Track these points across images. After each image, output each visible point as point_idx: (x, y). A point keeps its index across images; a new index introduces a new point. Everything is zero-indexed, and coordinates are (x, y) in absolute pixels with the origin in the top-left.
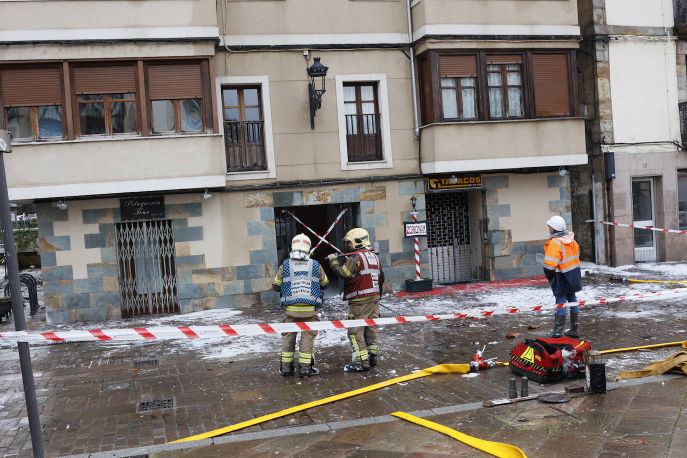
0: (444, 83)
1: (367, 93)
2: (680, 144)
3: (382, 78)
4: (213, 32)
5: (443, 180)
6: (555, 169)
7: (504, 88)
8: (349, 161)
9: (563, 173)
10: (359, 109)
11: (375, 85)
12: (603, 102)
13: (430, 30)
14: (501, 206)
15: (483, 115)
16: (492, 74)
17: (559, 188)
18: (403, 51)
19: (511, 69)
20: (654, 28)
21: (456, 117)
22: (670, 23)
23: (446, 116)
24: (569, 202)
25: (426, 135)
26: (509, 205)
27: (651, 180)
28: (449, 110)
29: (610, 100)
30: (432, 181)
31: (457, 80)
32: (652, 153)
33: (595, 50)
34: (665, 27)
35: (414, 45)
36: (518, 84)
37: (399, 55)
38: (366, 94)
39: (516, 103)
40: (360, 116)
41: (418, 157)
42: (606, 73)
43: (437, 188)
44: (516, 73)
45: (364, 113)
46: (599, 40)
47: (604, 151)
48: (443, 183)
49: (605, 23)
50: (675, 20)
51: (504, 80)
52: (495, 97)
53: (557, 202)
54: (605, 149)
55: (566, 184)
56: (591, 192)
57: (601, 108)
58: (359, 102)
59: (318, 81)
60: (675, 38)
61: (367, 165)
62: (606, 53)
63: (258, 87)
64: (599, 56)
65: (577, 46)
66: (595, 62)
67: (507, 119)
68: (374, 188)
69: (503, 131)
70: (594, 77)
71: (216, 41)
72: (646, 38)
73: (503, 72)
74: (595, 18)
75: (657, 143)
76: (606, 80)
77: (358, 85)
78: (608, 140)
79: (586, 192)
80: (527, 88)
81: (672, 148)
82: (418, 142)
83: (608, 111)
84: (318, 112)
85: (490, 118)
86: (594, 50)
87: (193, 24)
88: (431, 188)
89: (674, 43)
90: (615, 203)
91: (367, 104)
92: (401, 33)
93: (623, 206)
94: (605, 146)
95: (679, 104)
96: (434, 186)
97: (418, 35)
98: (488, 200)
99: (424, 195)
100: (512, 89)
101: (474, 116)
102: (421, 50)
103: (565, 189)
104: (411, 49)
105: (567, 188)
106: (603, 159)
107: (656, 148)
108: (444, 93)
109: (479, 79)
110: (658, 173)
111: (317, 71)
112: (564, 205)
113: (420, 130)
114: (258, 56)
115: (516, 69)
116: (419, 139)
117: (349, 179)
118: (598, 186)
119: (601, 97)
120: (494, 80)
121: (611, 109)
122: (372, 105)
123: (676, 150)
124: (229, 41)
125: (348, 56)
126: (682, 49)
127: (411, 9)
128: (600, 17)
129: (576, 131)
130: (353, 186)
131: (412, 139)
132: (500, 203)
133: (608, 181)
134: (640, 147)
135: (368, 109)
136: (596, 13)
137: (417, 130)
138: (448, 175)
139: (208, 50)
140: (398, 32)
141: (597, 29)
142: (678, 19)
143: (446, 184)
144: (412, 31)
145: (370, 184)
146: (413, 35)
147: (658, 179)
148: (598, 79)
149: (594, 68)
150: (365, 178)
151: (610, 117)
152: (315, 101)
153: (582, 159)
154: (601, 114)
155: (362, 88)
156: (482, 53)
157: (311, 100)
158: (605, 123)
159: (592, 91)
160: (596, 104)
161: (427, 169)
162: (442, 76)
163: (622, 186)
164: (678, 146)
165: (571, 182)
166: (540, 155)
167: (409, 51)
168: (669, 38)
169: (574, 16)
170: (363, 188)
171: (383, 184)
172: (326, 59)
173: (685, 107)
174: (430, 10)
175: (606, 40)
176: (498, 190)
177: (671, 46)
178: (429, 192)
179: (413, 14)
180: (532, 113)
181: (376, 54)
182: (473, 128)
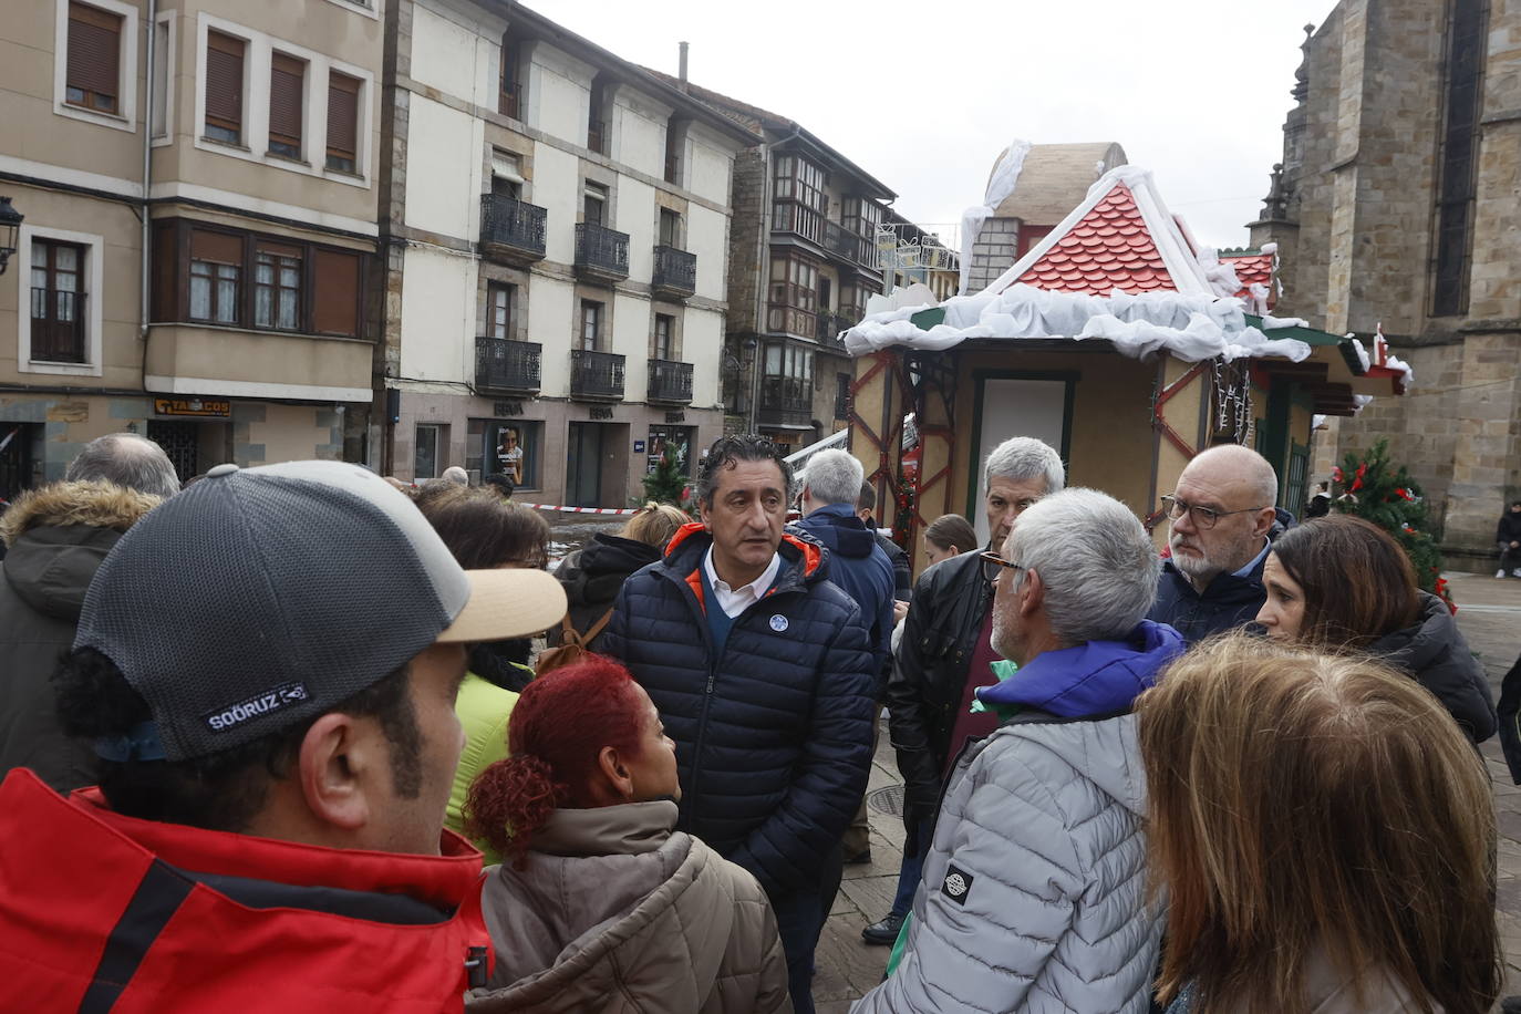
0: (195, 269)
1: (66, 262)
2: (473, 388)
3: (95, 242)
5: (175, 403)
6: (332, 404)
7: (276, 288)
8: (32, 359)
9: (340, 410)
10: (51, 281)
11: (81, 250)
12: (391, 323)
13: (184, 191)
14: (254, 445)
15: (244, 319)
16: (261, 267)
17: (329, 430)
18: (132, 208)
19: (287, 263)
20: (458, 240)
21: (207, 318)
22: (474, 235)
23: (194, 315)
24: (340, 448)
26: (264, 445)
27: (437, 427)
28: (199, 306)
29: (399, 322)
30: (159, 403)
31: (214, 267)
32: (442, 394)
33: (388, 255)
34: (470, 240)
35: (152, 204)
36: (293, 286)
37: (125, 212)
38: (65, 258)
39: (289, 311)
40: (52, 292)
41: (141, 365)
42: (399, 286)
43: (166, 413)
44: (292, 271)
45: (59, 287)
46: (394, 243)
47: (388, 386)
48: (175, 407)
49: (403, 223)
50: (481, 234)
51: (276, 278)
52: (262, 298)
53: (326, 447)
54: (389, 383)
55: (338, 424)
56: (364, 437)
57: (389, 330)
58: (51, 271)
60: (480, 256)
61: (61, 368)
62: (400, 261)
64: (392, 263)
65: (372, 249)
66: (386, 270)
67: (274, 330)
68: (69, 404)
69: (271, 351)
70: (383, 289)
72: (447, 250)
73: (276, 267)
74: (392, 214)
75: (448, 383)
76: (397, 296)
77: (54, 244)
78: (393, 372)
79: (358, 436)
80: (303, 292)
81: (463, 392)
82: (143, 343)
83: (396, 335)
85: (255, 328)
88: (157, 412)
89: (477, 262)
90: (395, 455)
91: (64, 275)
92: (133, 181)
93: (404, 458)
94: (390, 380)
95: (477, 339)
96: (162, 410)
97: (160, 193)
98: (236, 436)
99: (146, 422)
100: (286, 291)
101: (231, 321)
102: (165, 213)
103: (337, 431)
104: (146, 208)
105: (340, 429)
106: (385, 396)
107: (447, 389)
108: (195, 282)
109: (245, 270)
110: (446, 421)
111: (3, 218)
112: (335, 451)
113: (149, 327)
115: (292, 264)
116: (145, 340)
117: (31, 387)
118: (375, 430)
119: (389, 316)
120: (263, 275)
121: (400, 334)
122: (73, 279)
123: (467, 394)
125: (43, 199)
126: (484, 271)
127: (151, 149)
128: (398, 213)
129: (361, 359)
130: (36, 398)
131: (134, 338)
132: (252, 442)
133: (390, 424)
134: (429, 386)
135: (66, 284)
136: (397, 209)
137: (145, 327)
138: (189, 398)
140: (128, 179)
141: (394, 230)
142: (485, 233)
143: (181, 407)
144: (150, 182)
145: (64, 398)
146: (150, 187)
147: (445, 427)
148: (389, 293)
149: (385, 278)
150: (56, 388)
151: (398, 342)
153: (366, 395)
154: (388, 338)
155: (59, 250)
156: (252, 236)
158: (391, 350)
159: (379, 307)
160: (382, 324)
161: (156, 384)
162: (194, 258)
163: (405, 433)
164: (471, 389)
165: (349, 421)
166: (315, 383)
167: (142, 210)
168: (473, 255)
169: (373, 211)
170: (51, 403)
171: (84, 399)
172: (21, 202)
173: (484, 343)
174: (187, 162)
175: (402, 245)
176: (252, 424)
177: (473, 266)
178: (153, 417)
179: (154, 158)
180: (307, 327)
181: (90, 207)
182: (231, 337)
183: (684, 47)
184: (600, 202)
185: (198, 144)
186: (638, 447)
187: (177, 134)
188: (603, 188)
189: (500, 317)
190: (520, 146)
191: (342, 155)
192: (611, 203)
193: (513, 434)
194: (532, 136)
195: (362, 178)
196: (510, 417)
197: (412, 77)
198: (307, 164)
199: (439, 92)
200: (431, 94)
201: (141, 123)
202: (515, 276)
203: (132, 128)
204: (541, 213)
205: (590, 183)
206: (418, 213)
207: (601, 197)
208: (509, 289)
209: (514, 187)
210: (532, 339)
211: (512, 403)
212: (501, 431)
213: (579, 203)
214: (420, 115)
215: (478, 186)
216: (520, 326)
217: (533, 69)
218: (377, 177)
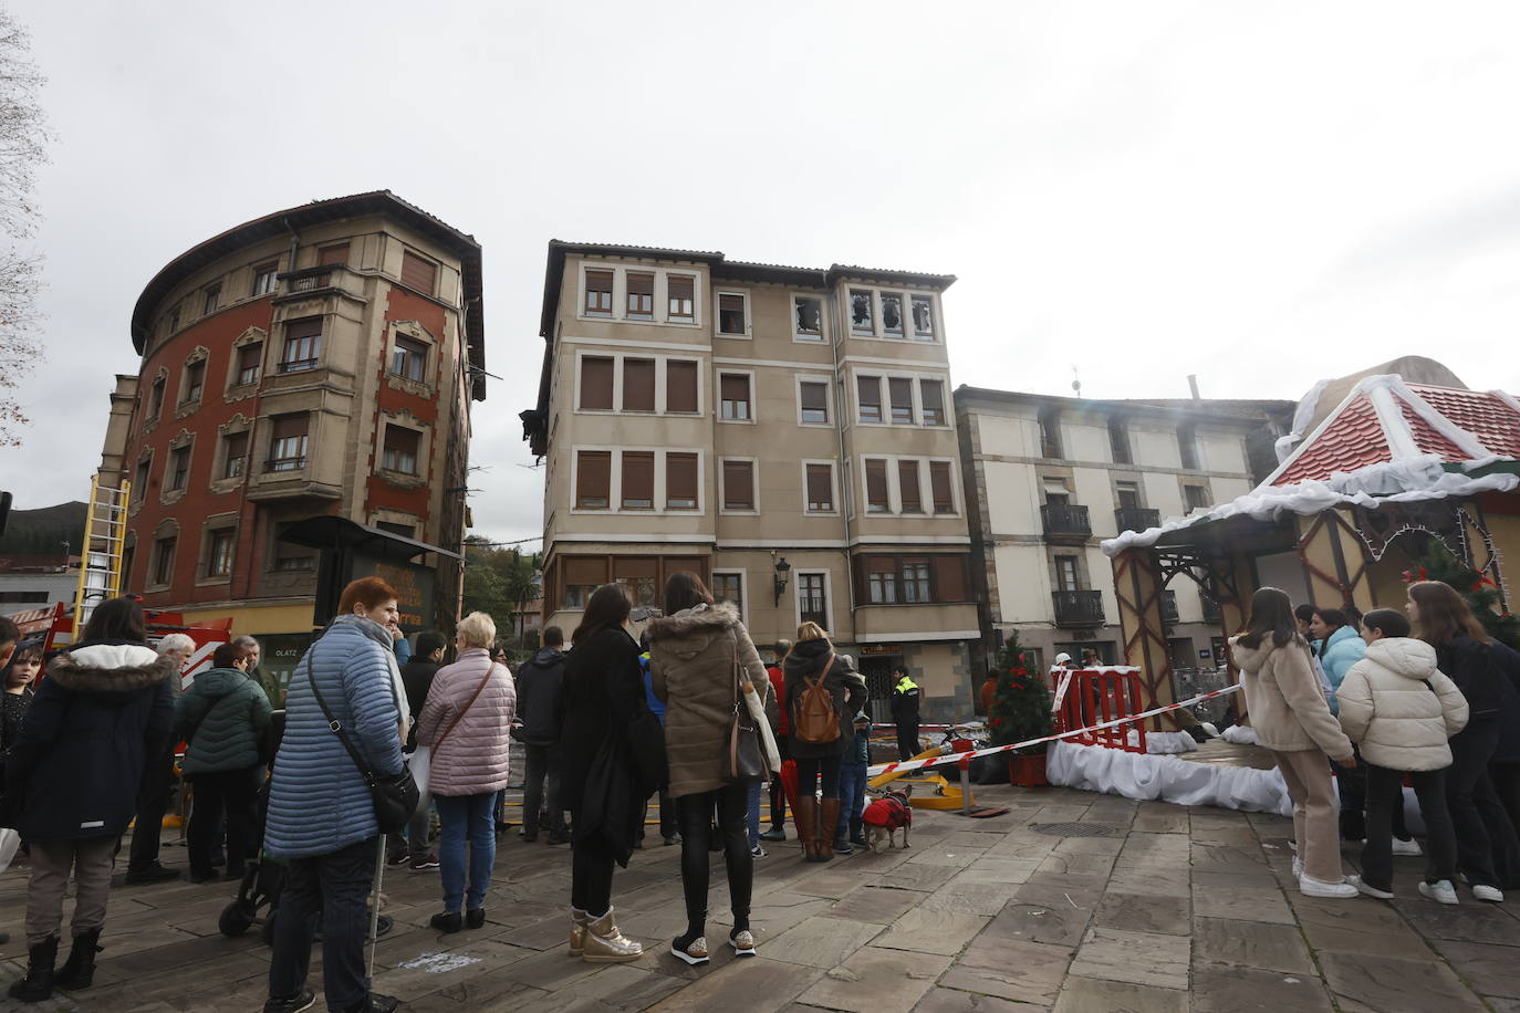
0: (872, 577)
1: (816, 583)
2: (1055, 624)
3: (827, 572)
4: (712, 539)
5: (872, 648)
6: (957, 641)
7: (916, 581)
9: (962, 644)
10: (810, 593)
11: (821, 576)
12: (992, 591)
13: (862, 539)
14: (916, 668)
15: (901, 600)
16: (907, 571)
17: (960, 656)
18: (842, 552)
19: (921, 567)
20: (1029, 536)
21: (881, 602)
22: (1039, 531)
23: (874, 600)
24: (968, 667)
25: (858, 612)
28: (876, 597)
29: (997, 590)
30: (864, 649)
31: (882, 575)
32: (1032, 630)
34: (1037, 535)
35: (850, 549)
36: (925, 578)
37: (839, 555)
39: (925, 592)
40: (810, 599)
41: (853, 631)
42: (993, 569)
43: (867, 654)
44: (924, 570)
45: (813, 597)
46: (986, 546)
47: (992, 627)
48: (872, 651)
49: (990, 533)
50: (1044, 530)
51: (916, 575)
52: (909, 587)
53: (959, 666)
54: (995, 627)
55: (965, 653)
57: (991, 595)
58: (809, 588)
59: (783, 573)
60: (1046, 543)
62: (992, 555)
63: (738, 576)
64: (987, 556)
65: (968, 551)
66: (984, 561)
67: (918, 603)
69: (916, 614)
70: (984, 572)
71: (713, 545)
72: (1023, 543)
73: (915, 569)
74: (983, 530)
75: (1036, 623)
76: (993, 575)
77: (809, 576)
78: (997, 619)
79: (982, 656)
80: (931, 580)
81: (1048, 627)
82: (853, 619)
83: (996, 598)
84: (781, 595)
85: (907, 604)
86: (983, 553)
87: (699, 533)
88: (863, 654)
89: (1044, 547)
91: (816, 590)
92: (841, 540)
94: (993, 624)
95: (1053, 593)
96: (865, 652)
97: (853, 543)
100: (922, 581)
101: (894, 602)
102: (856, 552)
103: (964, 657)
105: (966, 657)
106: (990, 634)
107: (1036, 626)
108: (872, 584)
109: (898, 574)
110: (1038, 646)
111: (783, 566)
112: (964, 668)
113: (855, 611)
114: (739, 555)
115: (924, 567)
116: (854, 616)
119: (990, 587)
120: (908, 575)
121: (998, 596)
122: (819, 591)
123: (1051, 628)
124: (721, 543)
125: (802, 555)
126: (1050, 551)
127: (848, 523)
128: (986, 529)
129: (969, 614)
131: (849, 617)
135: (816, 594)
136: (983, 526)
137: (853, 611)
138: (877, 644)
139: (708, 551)
140: (839, 539)
141: (983, 538)
142: (1046, 528)
143: (874, 651)
144: (849, 539)
146: (849, 541)
147: (1039, 650)
148: (988, 574)
149: (984, 566)
151: (998, 602)
152: (779, 588)
153: (976, 634)
154: (989, 600)
155: (812, 578)
156: (899, 556)
157: (776, 587)
158: (992, 606)
159: (982, 583)
160: (986, 592)
161: (860, 639)
162: (871, 572)
164: (1053, 625)
165: (970, 651)
167: (847, 552)
168: (1041, 543)
169: (965, 530)
172: (790, 559)
173: (1059, 596)
174: (862, 525)
175: (992, 545)
176: (914, 656)
177: (1042, 549)
178: (861, 656)
179: (850, 527)
180: (937, 600)
181: (823, 554)
182: (894, 609)
183: (1192, 379)
184: (1133, 493)
185: (866, 515)
186: (1203, 654)
187: (856, 512)
188: (1133, 484)
189: (1070, 578)
190: (1063, 473)
191: (943, 504)
192: (1141, 492)
193: (1093, 652)
194: (1070, 465)
195: (956, 513)
196: (1086, 641)
197: (984, 452)
198: (924, 513)
199: (1001, 457)
200: (996, 459)
201: (842, 511)
202: (1074, 551)
203: (838, 515)
204: (1084, 509)
205: (1119, 483)
206: (999, 524)
207: (1133, 490)
208: (1073, 559)
209: (1064, 497)
210: (1094, 589)
211: (1087, 632)
212: (1083, 650)
213: (1115, 498)
214: (991, 472)
215: (1037, 502)
216: (1084, 581)
217: (1062, 427)
218: (965, 511)
